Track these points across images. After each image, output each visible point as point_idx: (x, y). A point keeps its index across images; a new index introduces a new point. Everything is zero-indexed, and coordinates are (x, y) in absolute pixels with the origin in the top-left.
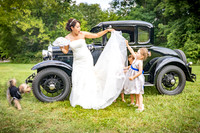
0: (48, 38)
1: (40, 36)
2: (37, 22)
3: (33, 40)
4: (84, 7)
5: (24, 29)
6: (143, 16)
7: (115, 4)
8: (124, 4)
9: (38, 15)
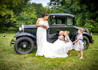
0: (15, 20)
1: (11, 19)
2: (10, 12)
3: (8, 21)
4: (34, 5)
5: (3, 15)
6: (64, 10)
7: (51, 4)
8: (55, 4)
9: (11, 8)
